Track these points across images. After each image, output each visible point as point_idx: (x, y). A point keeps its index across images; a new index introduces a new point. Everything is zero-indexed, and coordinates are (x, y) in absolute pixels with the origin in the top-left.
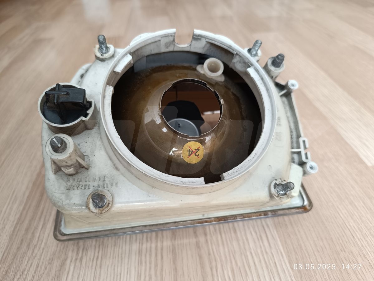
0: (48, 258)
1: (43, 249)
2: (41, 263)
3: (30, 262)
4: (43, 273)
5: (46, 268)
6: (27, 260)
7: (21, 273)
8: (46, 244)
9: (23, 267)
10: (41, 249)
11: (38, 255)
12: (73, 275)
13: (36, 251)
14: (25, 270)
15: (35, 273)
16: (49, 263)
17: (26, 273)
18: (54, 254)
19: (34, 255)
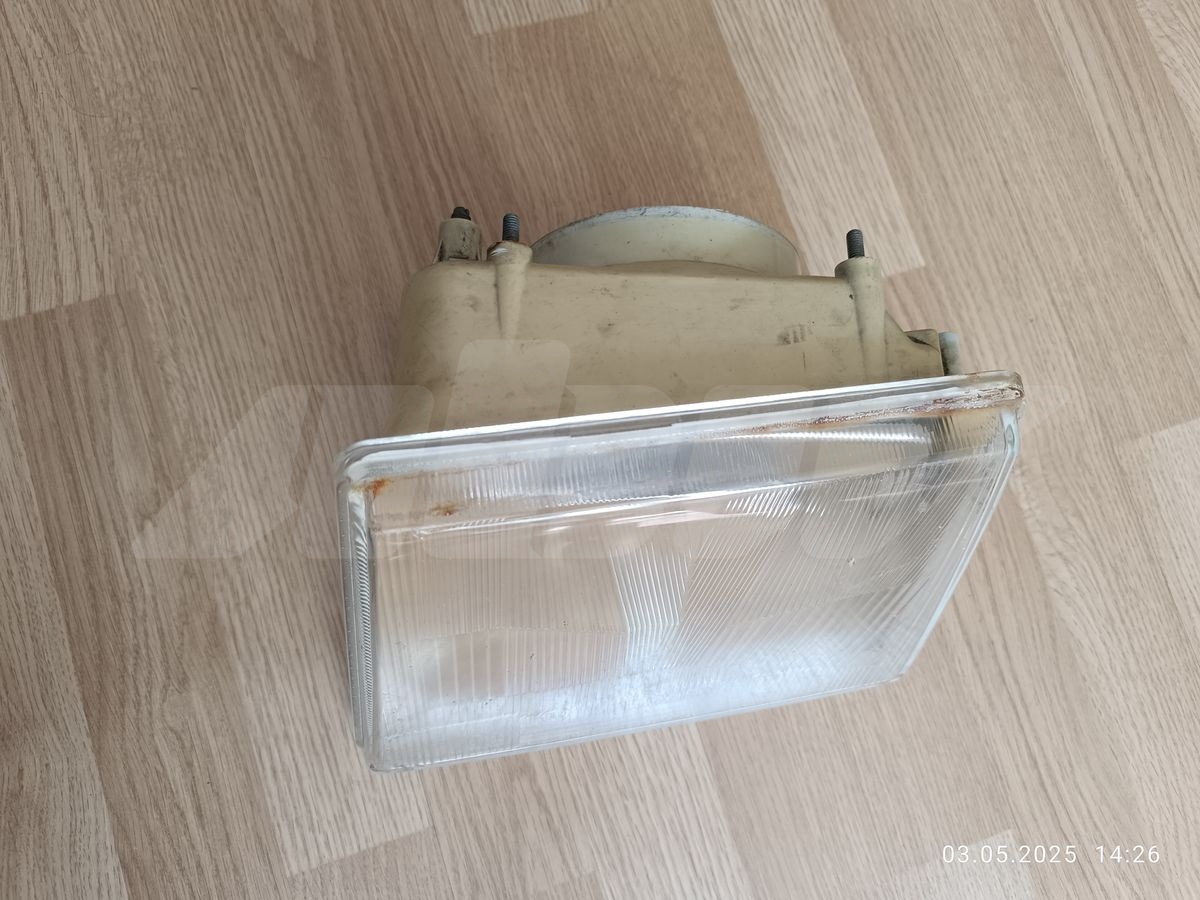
0: (174, 614)
1: (154, 598)
2: (165, 627)
3: (140, 628)
4: (182, 644)
5: (182, 634)
6: (130, 628)
7: (134, 654)
8: (152, 585)
9: (130, 640)
10: (149, 599)
11: (150, 612)
12: (245, 635)
13: (140, 605)
14: (137, 645)
15: (163, 647)
16: (184, 624)
17: (143, 651)
18: (184, 603)
19: (140, 614)
